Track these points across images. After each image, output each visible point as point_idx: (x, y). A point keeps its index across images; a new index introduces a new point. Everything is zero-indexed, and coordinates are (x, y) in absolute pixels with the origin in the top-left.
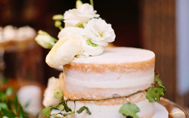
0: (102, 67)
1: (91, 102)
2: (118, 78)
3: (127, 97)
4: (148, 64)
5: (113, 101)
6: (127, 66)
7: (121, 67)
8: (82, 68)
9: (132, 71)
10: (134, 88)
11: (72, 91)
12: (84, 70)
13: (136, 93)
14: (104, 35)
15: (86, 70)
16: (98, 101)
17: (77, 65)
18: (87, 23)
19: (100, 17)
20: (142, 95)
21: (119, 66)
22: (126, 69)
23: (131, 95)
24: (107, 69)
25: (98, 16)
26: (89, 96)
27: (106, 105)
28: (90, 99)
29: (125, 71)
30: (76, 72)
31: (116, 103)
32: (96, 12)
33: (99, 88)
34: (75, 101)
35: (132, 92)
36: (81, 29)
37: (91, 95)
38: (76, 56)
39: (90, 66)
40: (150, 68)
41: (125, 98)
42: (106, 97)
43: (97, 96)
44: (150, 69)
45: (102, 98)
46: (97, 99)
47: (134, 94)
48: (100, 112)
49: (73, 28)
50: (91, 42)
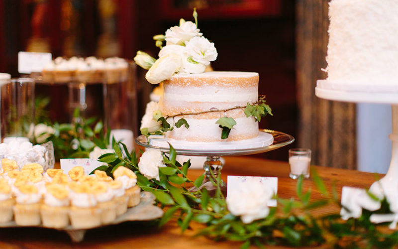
0: (200, 81)
1: (190, 116)
2: (216, 92)
3: (225, 111)
4: (247, 81)
5: (211, 114)
6: (225, 80)
7: (219, 81)
8: (182, 82)
9: (230, 86)
10: (233, 103)
11: (172, 108)
12: (184, 84)
13: (234, 109)
14: (206, 53)
15: (185, 84)
16: (196, 114)
17: (176, 80)
18: (189, 41)
19: (203, 35)
20: (241, 112)
21: (217, 79)
22: (224, 84)
23: (229, 110)
24: (205, 82)
25: (202, 34)
26: (187, 110)
27: (204, 118)
28: (189, 113)
29: (223, 85)
30: (176, 87)
31: (213, 117)
32: (199, 30)
33: (197, 102)
34: (174, 117)
35: (230, 107)
36: (183, 47)
37: (189, 109)
38: (176, 73)
39: (189, 80)
40: (250, 85)
41: (223, 112)
42: (204, 110)
43: (195, 110)
44: (250, 87)
45: (200, 112)
46: (195, 112)
47: (232, 109)
48: (198, 126)
49: (175, 45)
50: (192, 60)
